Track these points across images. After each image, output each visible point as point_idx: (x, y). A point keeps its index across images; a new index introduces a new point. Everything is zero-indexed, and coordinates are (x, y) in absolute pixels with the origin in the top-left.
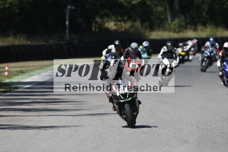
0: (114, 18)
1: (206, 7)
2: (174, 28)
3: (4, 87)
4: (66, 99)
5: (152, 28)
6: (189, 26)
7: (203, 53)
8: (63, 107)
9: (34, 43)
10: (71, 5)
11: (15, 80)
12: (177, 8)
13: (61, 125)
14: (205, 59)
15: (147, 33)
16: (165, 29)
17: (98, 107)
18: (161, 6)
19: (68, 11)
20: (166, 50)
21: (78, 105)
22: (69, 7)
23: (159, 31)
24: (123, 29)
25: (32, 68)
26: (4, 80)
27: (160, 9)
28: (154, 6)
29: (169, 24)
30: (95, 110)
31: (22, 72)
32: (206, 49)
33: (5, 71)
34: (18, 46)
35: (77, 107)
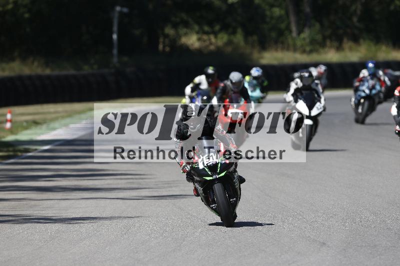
0: (196, 27)
1: (358, 8)
2: (302, 46)
3: (5, 149)
4: (113, 170)
5: (264, 46)
6: (328, 43)
7: (356, 90)
8: (108, 184)
9: (57, 72)
10: (122, 6)
11: (24, 136)
12: (308, 10)
13: (104, 216)
14: (362, 101)
15: (256, 55)
16: (286, 47)
17: (169, 184)
18: (279, 6)
19: (116, 15)
20: (300, 84)
21: (135, 181)
22: (118, 8)
23: (276, 50)
24: (212, 48)
25: (53, 116)
26: (4, 137)
27: (277, 11)
28: (267, 7)
29: (293, 39)
30: (164, 190)
31: (36, 123)
32: (362, 83)
33: (7, 121)
34: (30, 77)
35: (133, 183)
